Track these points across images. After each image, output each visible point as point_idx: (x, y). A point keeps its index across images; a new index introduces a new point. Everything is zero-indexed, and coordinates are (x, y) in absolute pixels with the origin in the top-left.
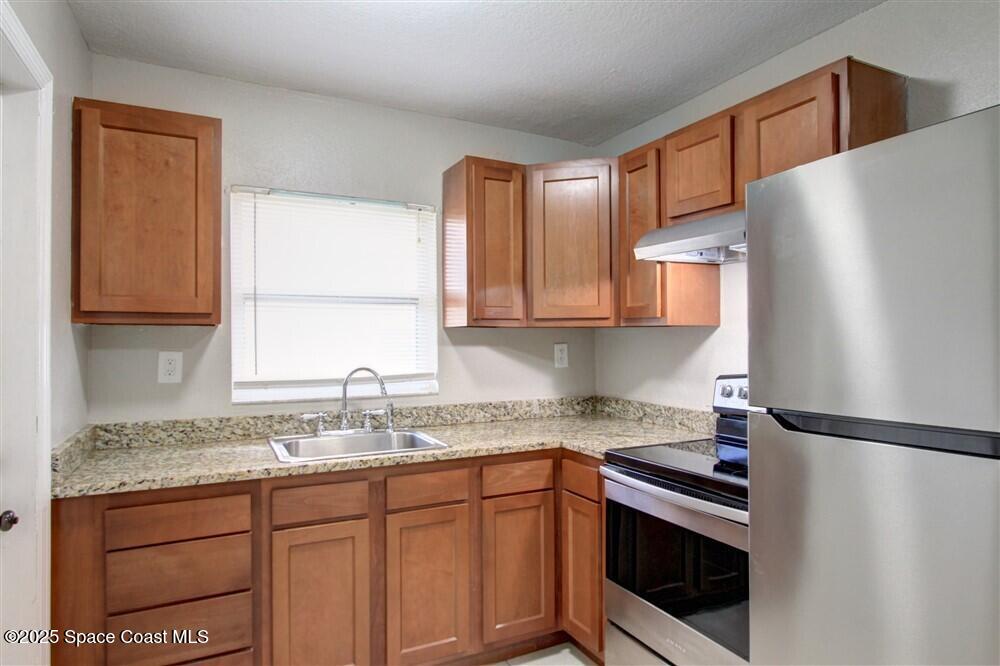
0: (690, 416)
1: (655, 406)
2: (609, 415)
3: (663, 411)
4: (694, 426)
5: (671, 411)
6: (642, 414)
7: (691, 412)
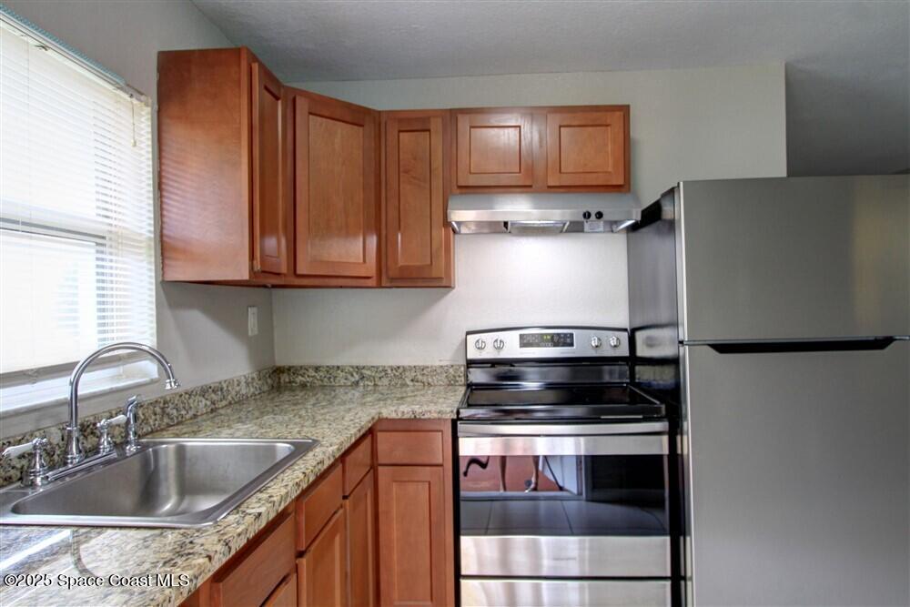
0: (425, 372)
1: (378, 367)
2: (304, 386)
3: (389, 371)
4: (430, 380)
5: (400, 370)
6: (357, 377)
7: (428, 367)
